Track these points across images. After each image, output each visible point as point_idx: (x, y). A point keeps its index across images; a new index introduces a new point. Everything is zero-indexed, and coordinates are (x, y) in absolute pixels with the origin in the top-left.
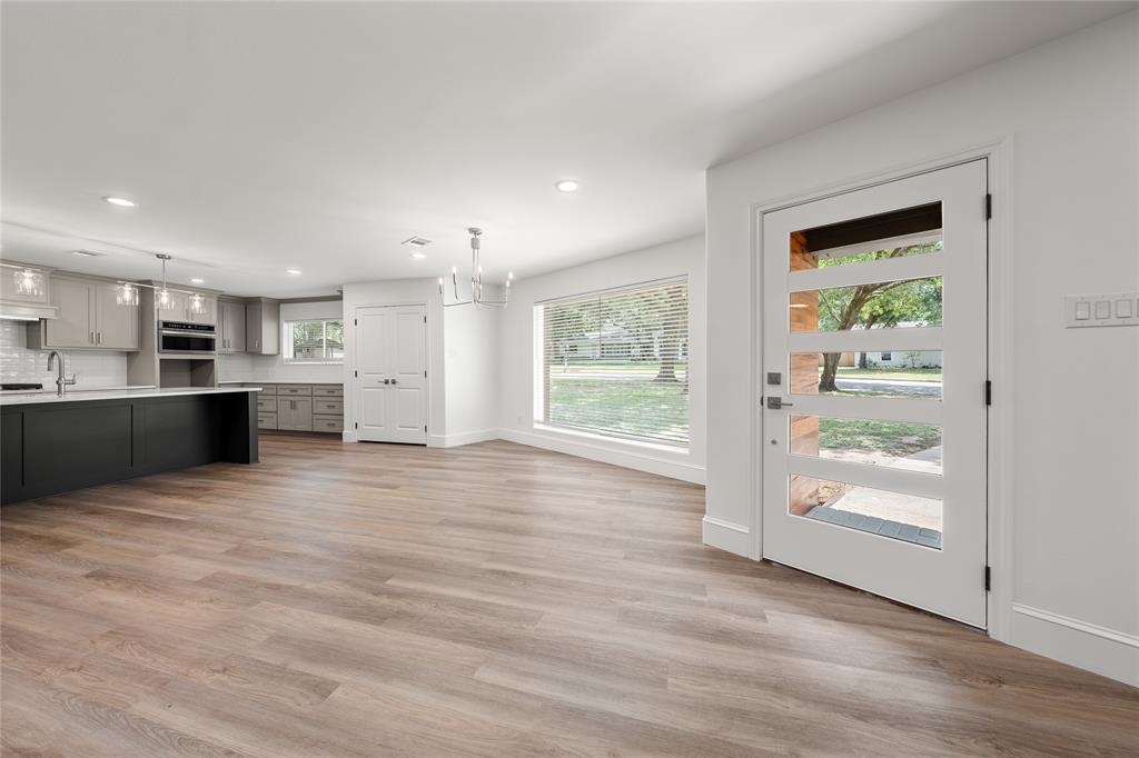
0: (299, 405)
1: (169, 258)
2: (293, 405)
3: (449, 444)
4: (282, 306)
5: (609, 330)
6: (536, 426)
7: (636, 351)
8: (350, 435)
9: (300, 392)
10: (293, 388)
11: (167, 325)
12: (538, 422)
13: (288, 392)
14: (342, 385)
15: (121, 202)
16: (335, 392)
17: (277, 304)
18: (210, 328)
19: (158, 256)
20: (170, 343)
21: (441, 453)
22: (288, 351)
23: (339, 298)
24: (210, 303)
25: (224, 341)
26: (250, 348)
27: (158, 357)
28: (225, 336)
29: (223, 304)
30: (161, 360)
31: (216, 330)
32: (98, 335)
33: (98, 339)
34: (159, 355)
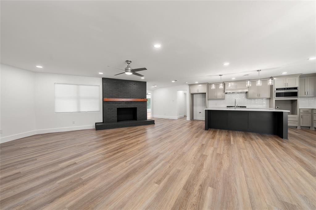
1: (260, 70)
11: (277, 89)
15: (226, 64)
18: (296, 88)
19: (257, 71)
20: (278, 95)
24: (296, 79)
27: (274, 100)
28: (306, 90)
29: (304, 78)
30: (275, 100)
31: (299, 89)
32: (259, 94)
33: (259, 96)
34: (275, 98)
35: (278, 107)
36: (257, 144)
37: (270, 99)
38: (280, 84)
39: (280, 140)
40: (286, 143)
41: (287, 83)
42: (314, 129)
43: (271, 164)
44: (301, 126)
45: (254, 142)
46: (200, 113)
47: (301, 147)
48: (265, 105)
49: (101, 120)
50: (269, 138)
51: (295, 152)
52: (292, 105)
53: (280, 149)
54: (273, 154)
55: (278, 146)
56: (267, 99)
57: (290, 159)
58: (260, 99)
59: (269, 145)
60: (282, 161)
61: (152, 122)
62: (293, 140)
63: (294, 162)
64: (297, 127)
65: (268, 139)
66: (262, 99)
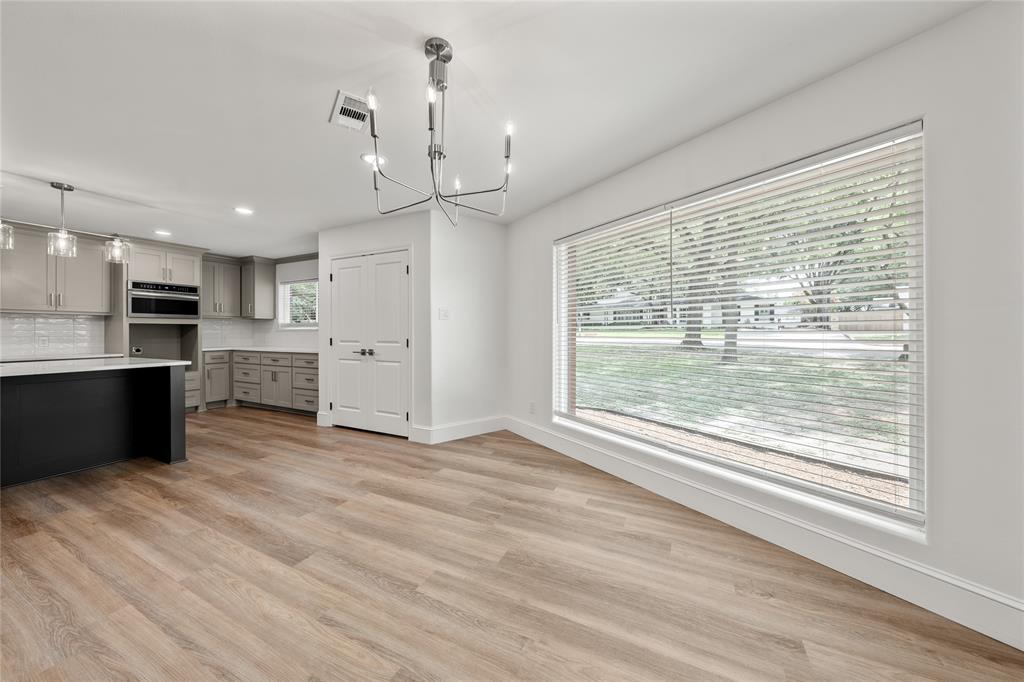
0: (280, 376)
1: (70, 189)
2: (274, 377)
3: (435, 438)
4: (278, 266)
5: (622, 295)
6: (556, 419)
7: (648, 317)
8: (325, 418)
9: (281, 363)
10: (276, 357)
11: (136, 285)
12: (561, 414)
13: (270, 362)
14: (317, 354)
16: (311, 363)
17: (272, 264)
18: (193, 290)
19: (56, 187)
20: (139, 306)
21: (424, 450)
22: (284, 317)
24: (193, 262)
25: (215, 305)
26: (243, 312)
27: (126, 323)
28: (216, 297)
29: (213, 264)
30: (130, 325)
31: (201, 292)
32: (58, 298)
33: (58, 303)
34: (129, 318)
35: (138, 350)
36: (63, 541)
37: (107, 318)
38: (144, 268)
39: (161, 474)
40: (185, 477)
41: (170, 270)
42: (234, 405)
43: (157, 622)
44: (207, 404)
45: (42, 537)
47: (229, 472)
48: (85, 344)
50: (120, 482)
51: (220, 501)
52: (182, 342)
53: (174, 512)
54: (156, 560)
55: (162, 505)
56: (97, 318)
57: (218, 539)
58: (62, 316)
59: (125, 520)
60: (197, 569)
62: (200, 458)
63: (232, 546)
64: (197, 408)
65: (114, 487)
66: (73, 316)
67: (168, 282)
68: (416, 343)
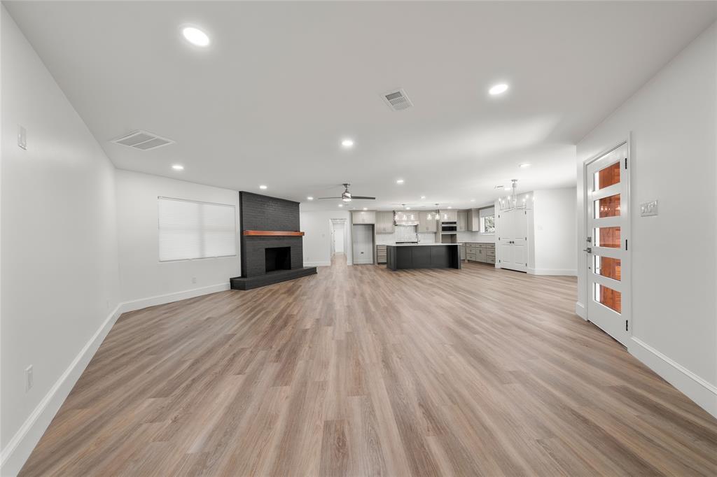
0: (482, 252)
2: (480, 252)
3: (537, 273)
4: (480, 211)
8: (498, 265)
9: (483, 247)
10: (481, 245)
11: (443, 223)
13: (478, 246)
14: (495, 243)
16: (492, 246)
17: (478, 210)
18: (455, 223)
20: (444, 229)
21: (532, 276)
22: (482, 230)
23: (493, 206)
24: (455, 214)
25: (460, 227)
26: (469, 229)
28: (461, 225)
29: (460, 213)
30: (441, 235)
31: (457, 223)
32: (428, 228)
33: (427, 230)
34: (441, 233)
37: (435, 233)
38: (444, 218)
41: (450, 218)
42: (467, 261)
46: (362, 253)
48: (431, 240)
49: (237, 273)
61: (312, 271)
66: (428, 233)
67: (451, 221)
68: (528, 239)
